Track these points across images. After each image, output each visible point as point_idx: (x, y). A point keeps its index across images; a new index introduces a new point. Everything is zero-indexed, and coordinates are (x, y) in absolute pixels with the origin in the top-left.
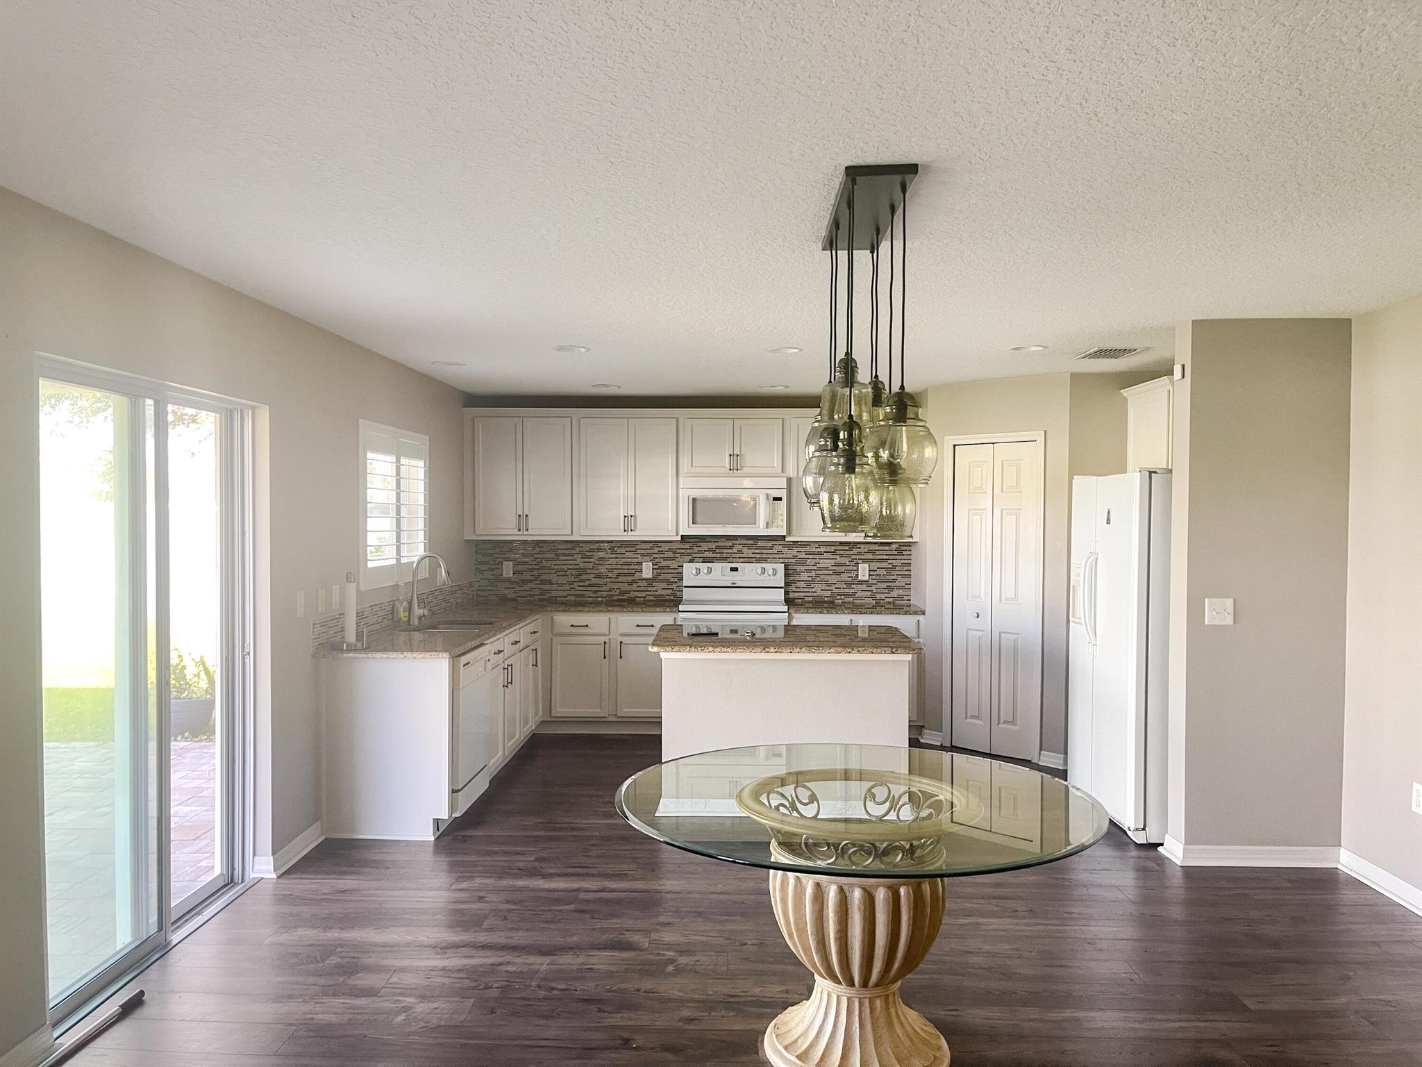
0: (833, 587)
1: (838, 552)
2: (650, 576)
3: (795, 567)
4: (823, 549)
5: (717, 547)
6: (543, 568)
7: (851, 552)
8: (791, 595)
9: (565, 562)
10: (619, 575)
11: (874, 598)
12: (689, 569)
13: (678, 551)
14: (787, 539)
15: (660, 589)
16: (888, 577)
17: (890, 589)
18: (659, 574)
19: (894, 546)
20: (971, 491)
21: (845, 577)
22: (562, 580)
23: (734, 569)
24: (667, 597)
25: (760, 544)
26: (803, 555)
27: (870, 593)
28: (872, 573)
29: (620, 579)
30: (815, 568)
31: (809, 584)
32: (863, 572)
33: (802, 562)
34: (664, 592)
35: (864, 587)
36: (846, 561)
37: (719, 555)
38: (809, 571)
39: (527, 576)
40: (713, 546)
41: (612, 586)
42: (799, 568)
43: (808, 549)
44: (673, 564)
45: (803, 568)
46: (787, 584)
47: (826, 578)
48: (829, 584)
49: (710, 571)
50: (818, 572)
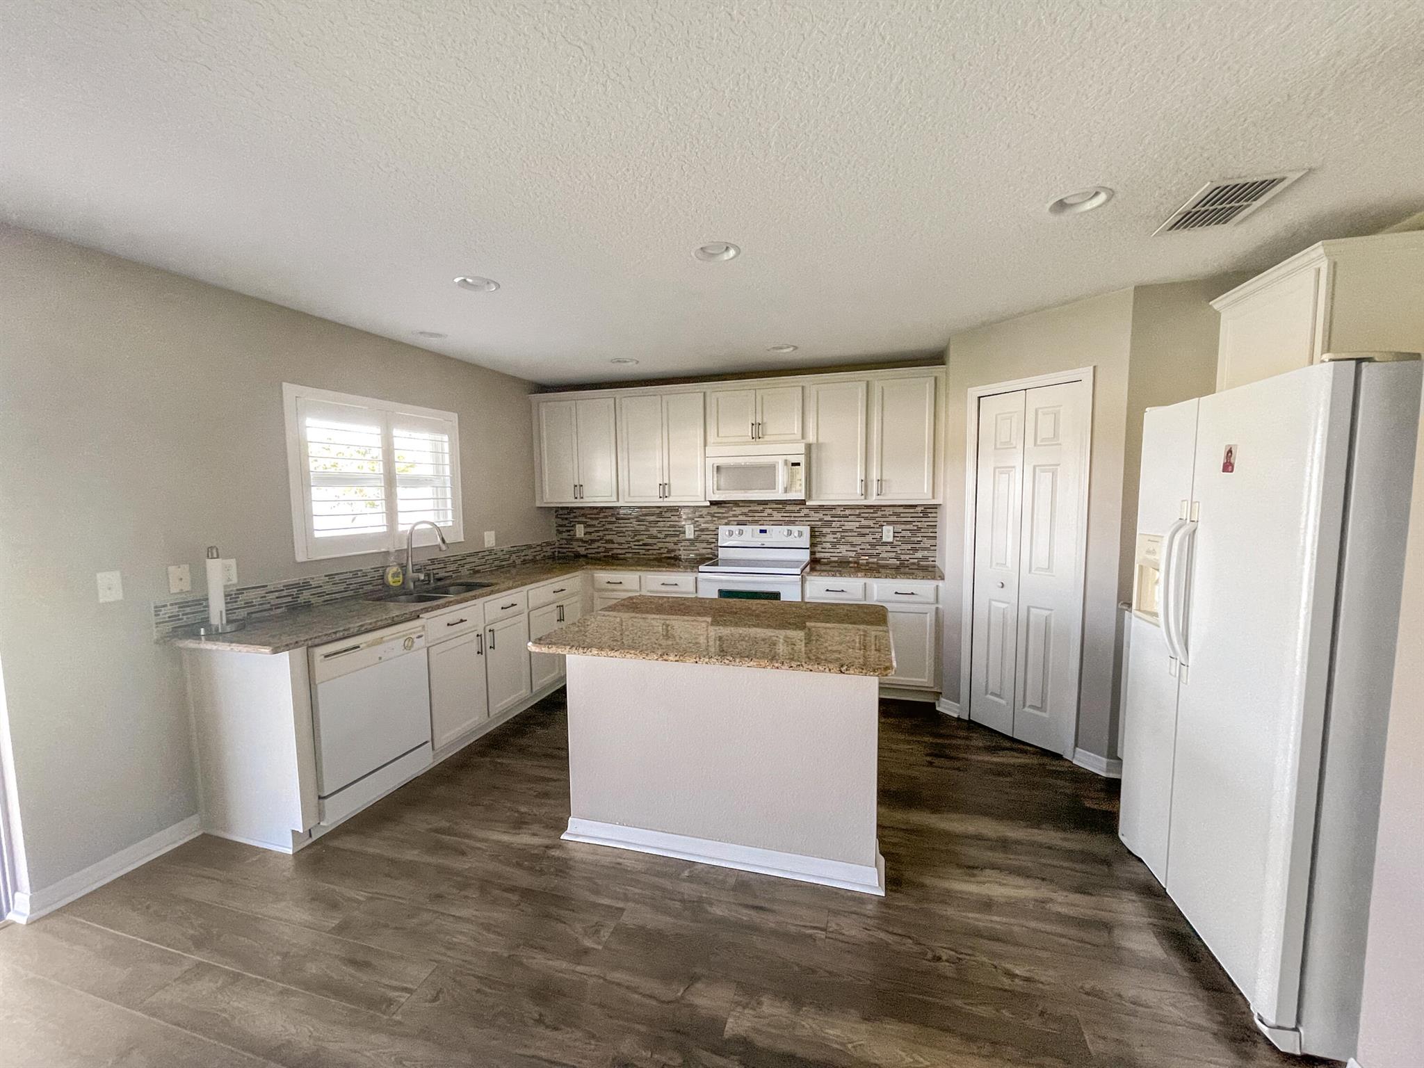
0: (858, 548)
1: (863, 515)
2: (692, 537)
3: (821, 529)
4: (847, 512)
5: (750, 511)
6: (607, 530)
7: (876, 515)
8: (818, 555)
9: (622, 525)
10: (667, 536)
11: (898, 559)
12: (723, 530)
13: (716, 515)
14: (807, 504)
15: (702, 549)
16: (912, 539)
17: (915, 550)
18: (699, 536)
19: (919, 509)
20: (998, 446)
21: (869, 538)
22: (622, 540)
23: (763, 531)
24: (707, 556)
25: (788, 508)
26: (827, 518)
27: (894, 554)
28: (896, 535)
29: (668, 540)
30: (841, 530)
31: (834, 545)
32: (888, 533)
33: (828, 524)
34: (704, 551)
35: (889, 548)
36: (871, 523)
37: (750, 519)
38: (834, 533)
39: (594, 536)
40: (746, 510)
41: (660, 545)
42: (825, 530)
43: (834, 512)
44: (711, 527)
45: (829, 530)
46: (813, 545)
47: (851, 539)
48: (853, 545)
49: (741, 532)
50: (843, 534)
